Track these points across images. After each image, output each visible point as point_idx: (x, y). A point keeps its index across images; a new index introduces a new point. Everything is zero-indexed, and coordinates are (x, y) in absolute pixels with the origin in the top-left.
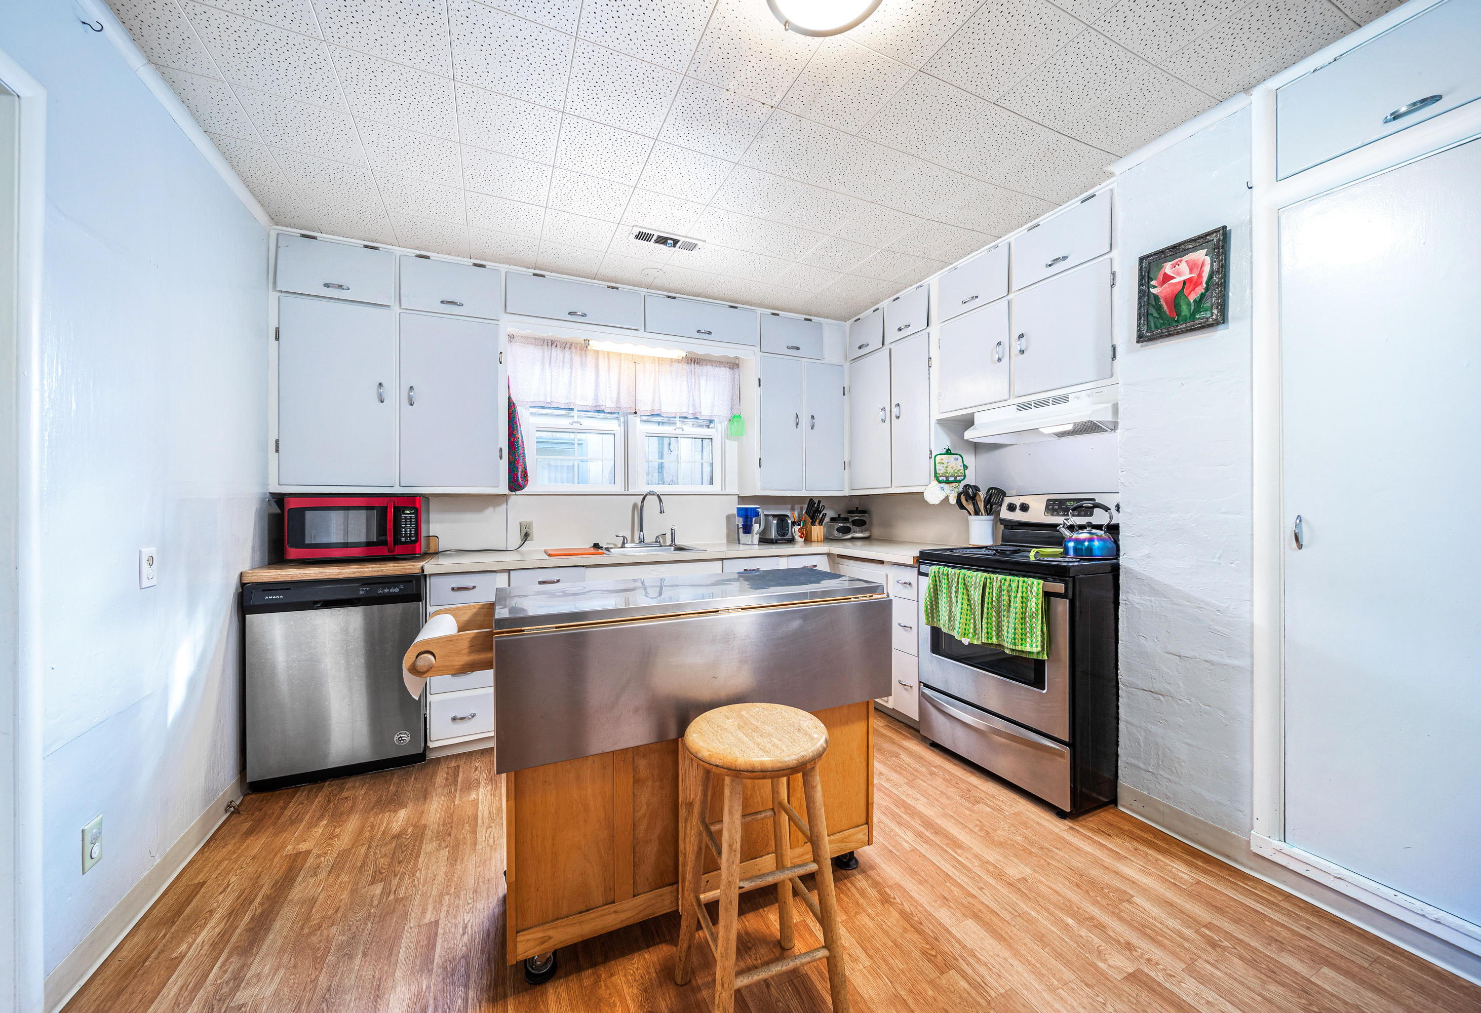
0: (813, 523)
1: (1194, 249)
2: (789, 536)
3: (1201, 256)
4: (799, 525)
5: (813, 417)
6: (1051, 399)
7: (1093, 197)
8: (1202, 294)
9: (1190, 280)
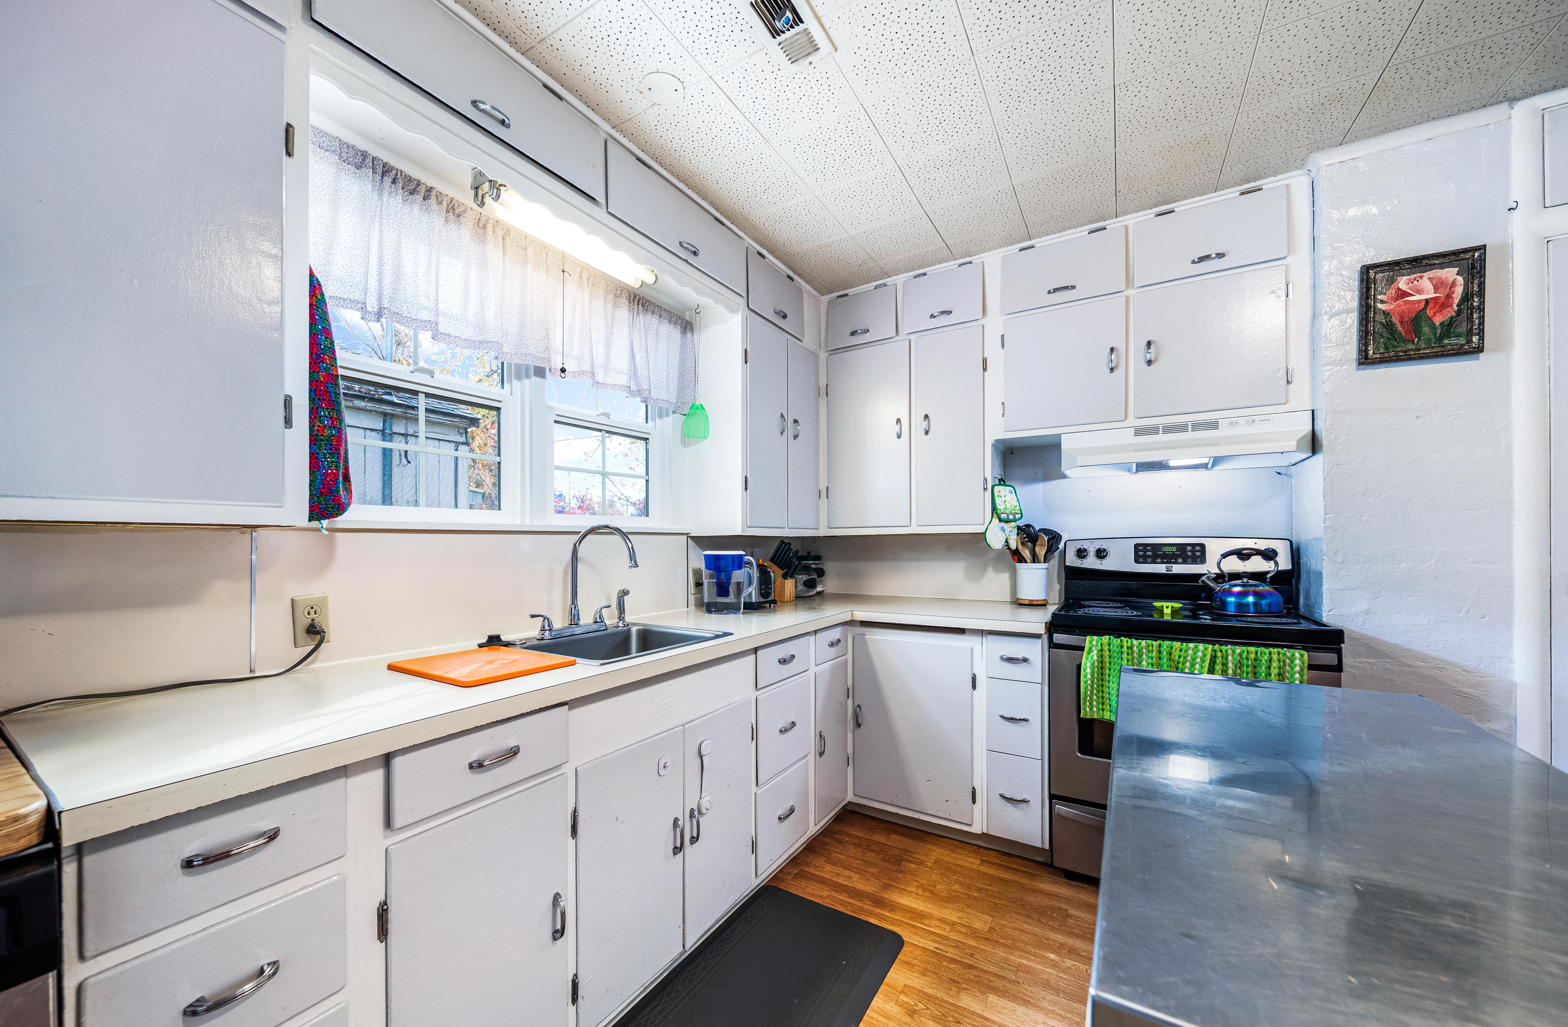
1: (1442, 266)
3: (1450, 274)
5: (795, 421)
6: (1190, 424)
7: (1259, 190)
8: (1452, 318)
9: (1435, 299)
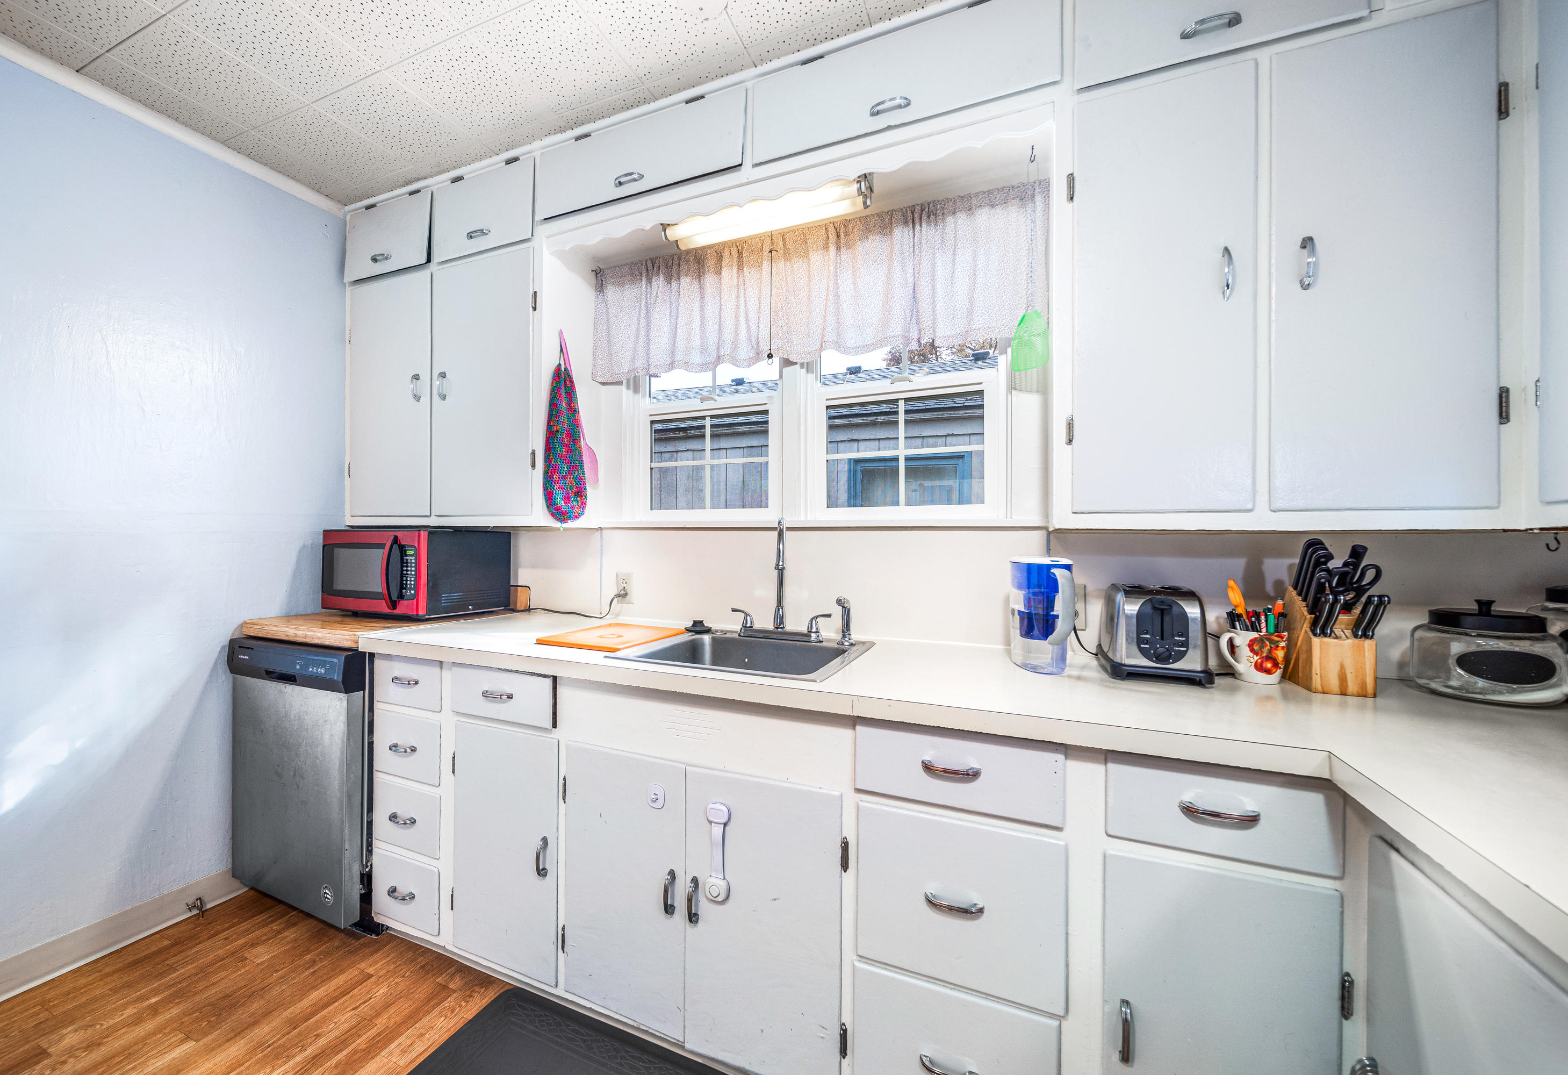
0: (1322, 626)
2: (1191, 662)
4: (1254, 628)
5: (1307, 243)
